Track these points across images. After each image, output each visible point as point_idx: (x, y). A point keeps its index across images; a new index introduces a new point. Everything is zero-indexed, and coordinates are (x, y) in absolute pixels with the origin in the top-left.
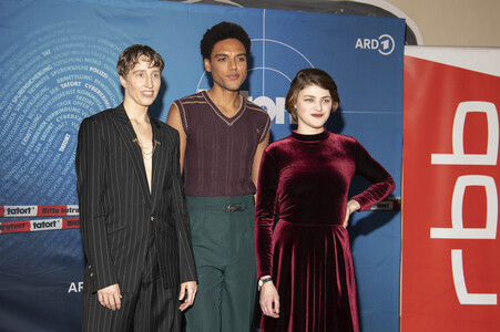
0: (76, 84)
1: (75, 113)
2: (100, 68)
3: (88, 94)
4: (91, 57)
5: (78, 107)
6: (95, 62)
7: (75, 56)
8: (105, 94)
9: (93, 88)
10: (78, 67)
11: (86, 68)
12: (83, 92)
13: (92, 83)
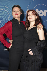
0: (2, 10)
1: (2, 16)
2: (7, 6)
3: (5, 12)
4: (5, 4)
5: (3, 14)
6: (6, 5)
7: (2, 4)
8: (8, 11)
9: (6, 10)
10: (3, 6)
11: (4, 6)
12: (4, 11)
13: (5, 9)
